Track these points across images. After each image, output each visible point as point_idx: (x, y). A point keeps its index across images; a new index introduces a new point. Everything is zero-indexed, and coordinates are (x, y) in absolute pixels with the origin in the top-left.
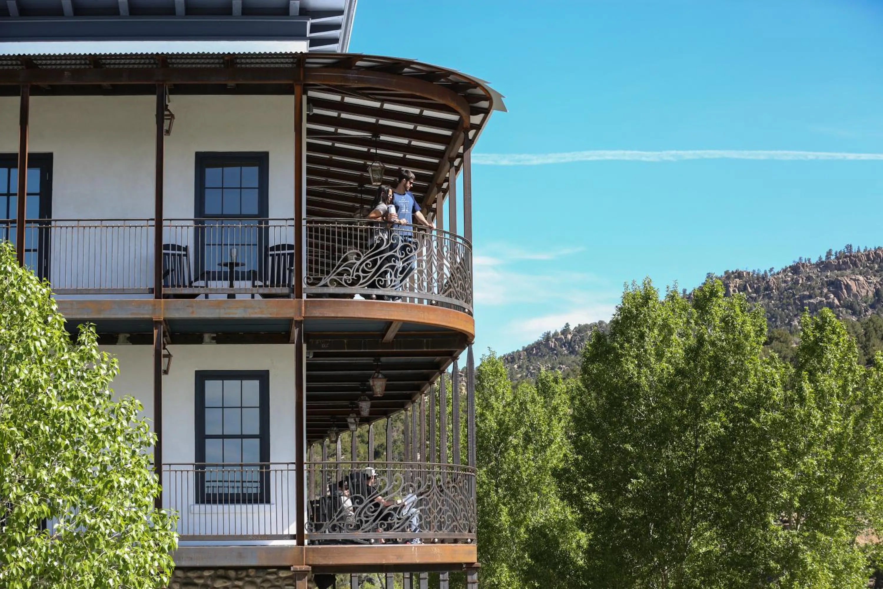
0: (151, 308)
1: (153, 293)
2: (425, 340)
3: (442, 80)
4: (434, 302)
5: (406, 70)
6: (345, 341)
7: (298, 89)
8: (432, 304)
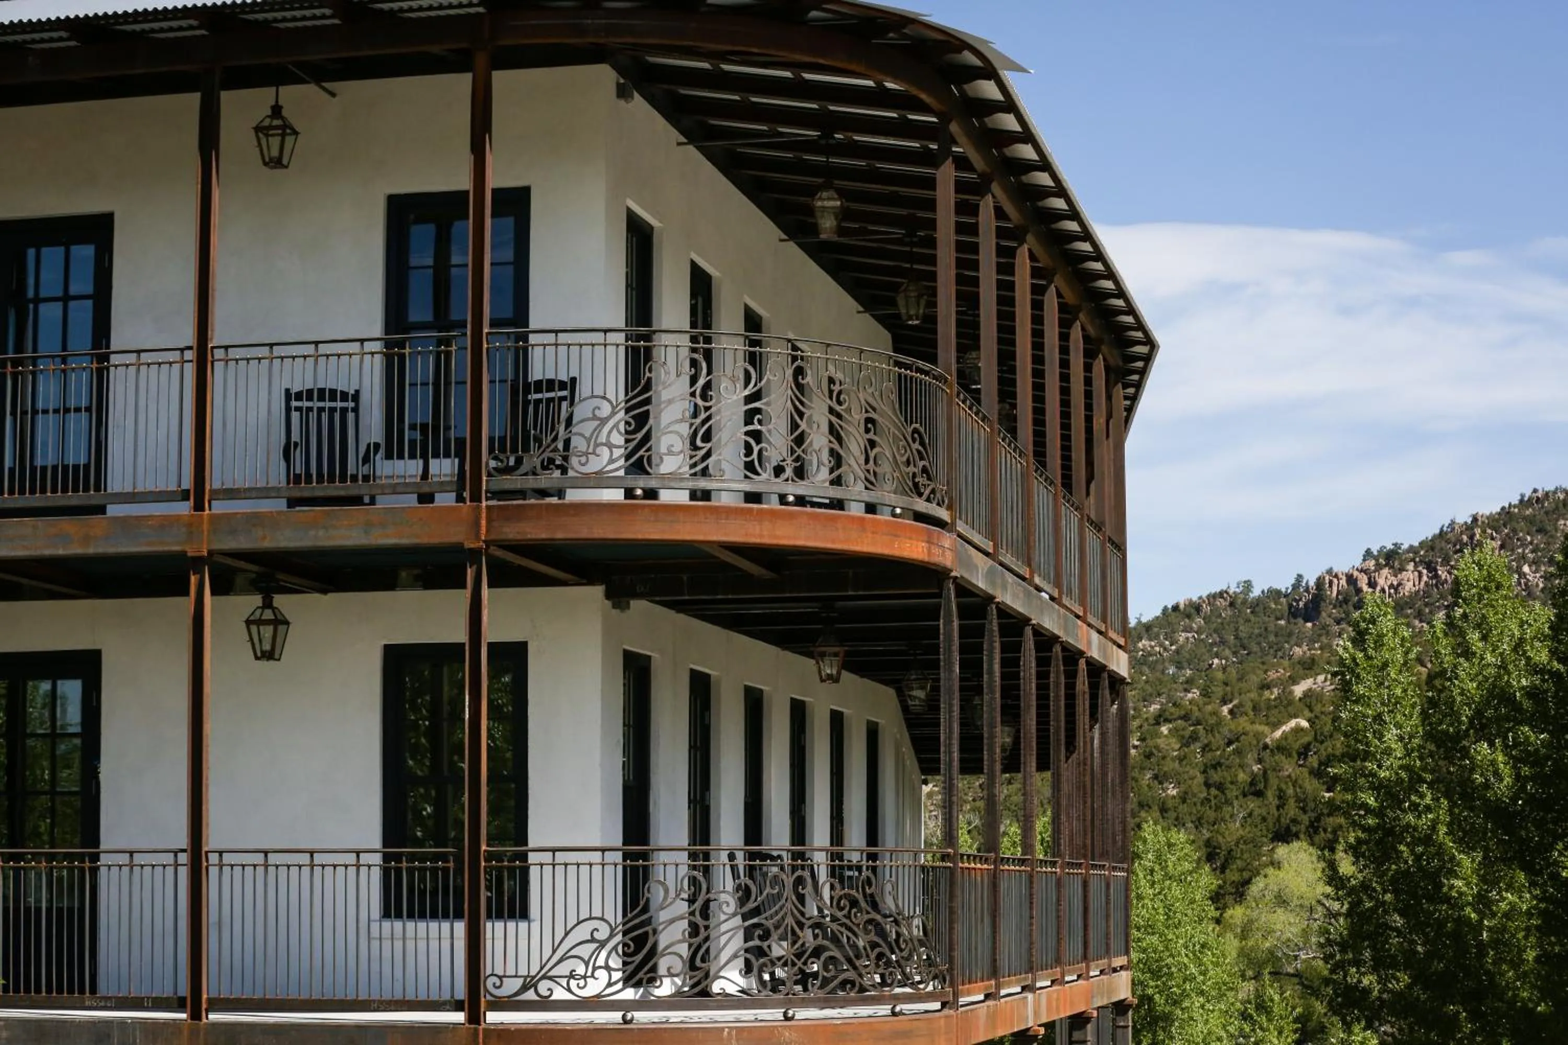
0: (184, 530)
1: (188, 499)
2: (851, 573)
3: (891, 35)
4: (791, 498)
5: (814, 14)
6: (685, 578)
7: (481, 59)
8: (787, 504)
